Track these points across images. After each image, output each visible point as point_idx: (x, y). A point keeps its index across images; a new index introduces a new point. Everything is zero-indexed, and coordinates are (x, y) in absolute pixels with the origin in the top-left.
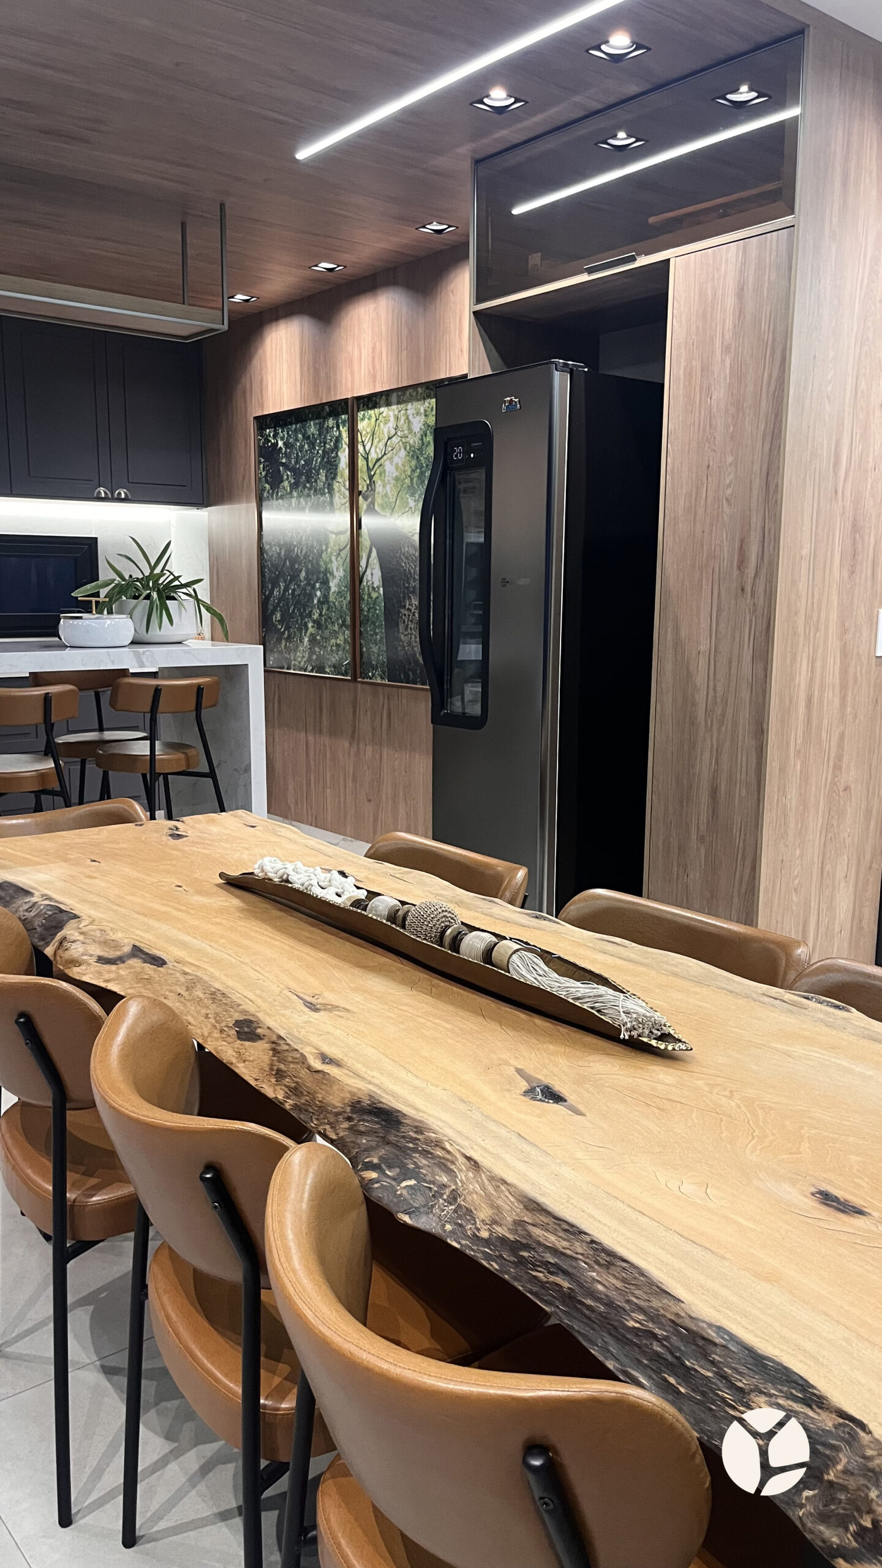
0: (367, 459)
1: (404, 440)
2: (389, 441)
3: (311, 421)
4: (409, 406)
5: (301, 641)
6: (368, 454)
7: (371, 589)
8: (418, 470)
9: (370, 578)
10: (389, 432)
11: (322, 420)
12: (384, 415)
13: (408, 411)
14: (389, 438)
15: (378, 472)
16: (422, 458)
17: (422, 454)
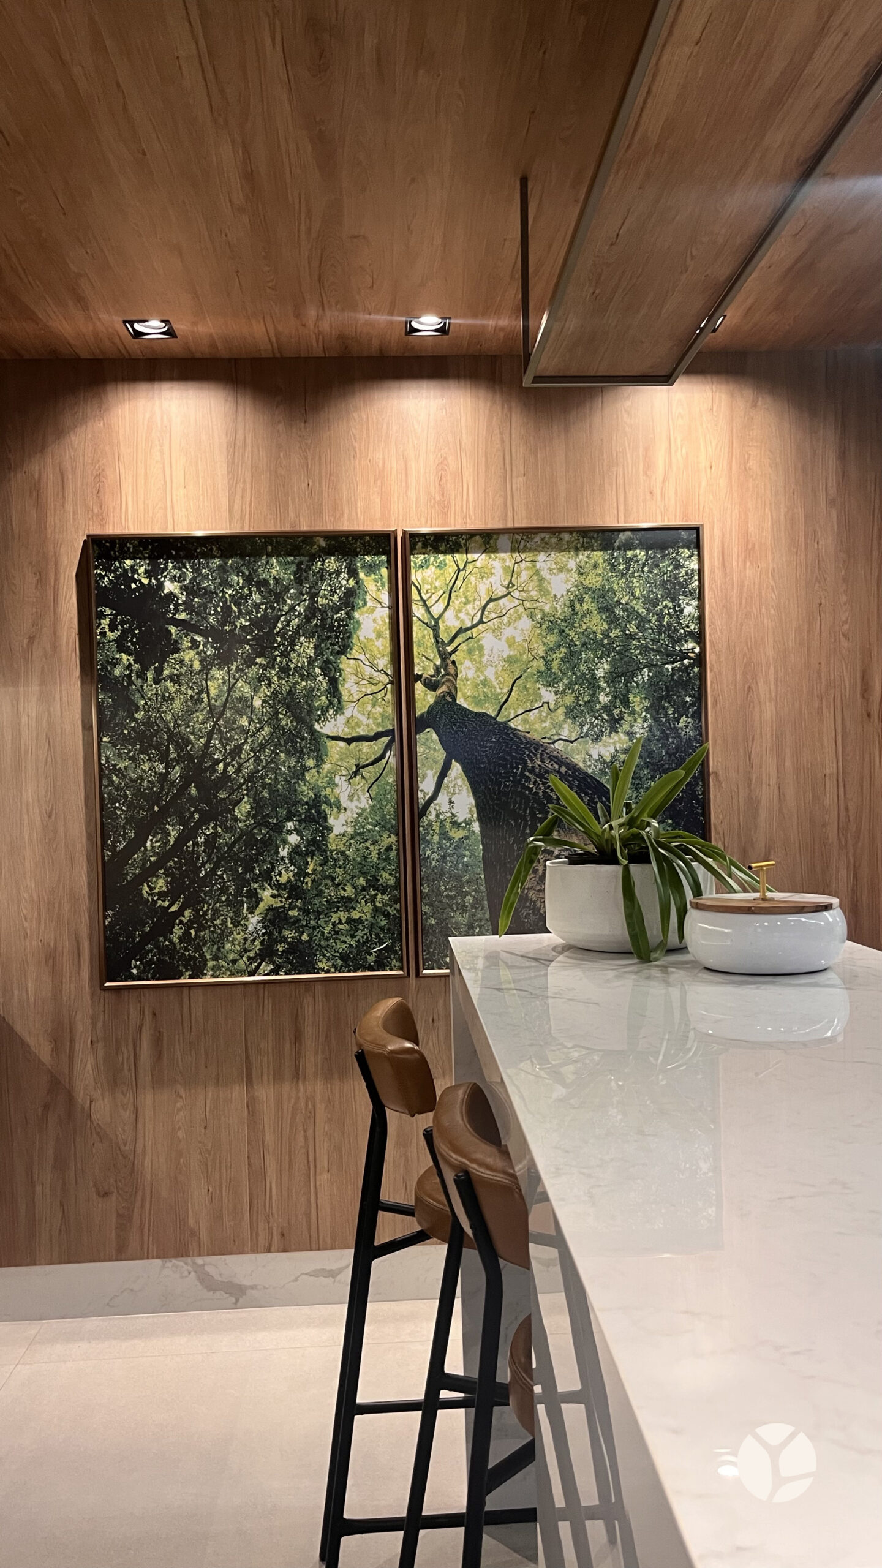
0: (435, 629)
1: (528, 605)
2: (491, 605)
3: (270, 555)
4: (542, 556)
5: (236, 924)
6: (437, 621)
7: (448, 825)
8: (563, 650)
9: (445, 807)
10: (491, 589)
11: (305, 559)
12: (478, 564)
13: (538, 565)
14: (491, 600)
15: (464, 647)
16: (572, 633)
17: (572, 626)
